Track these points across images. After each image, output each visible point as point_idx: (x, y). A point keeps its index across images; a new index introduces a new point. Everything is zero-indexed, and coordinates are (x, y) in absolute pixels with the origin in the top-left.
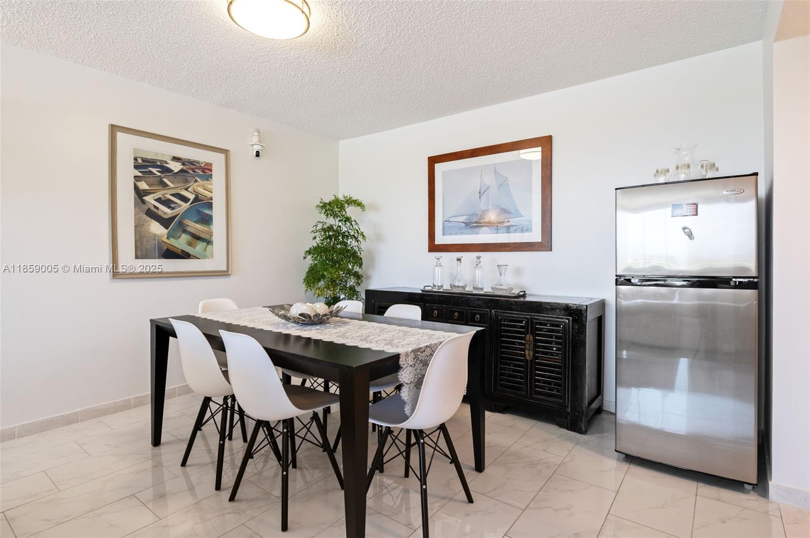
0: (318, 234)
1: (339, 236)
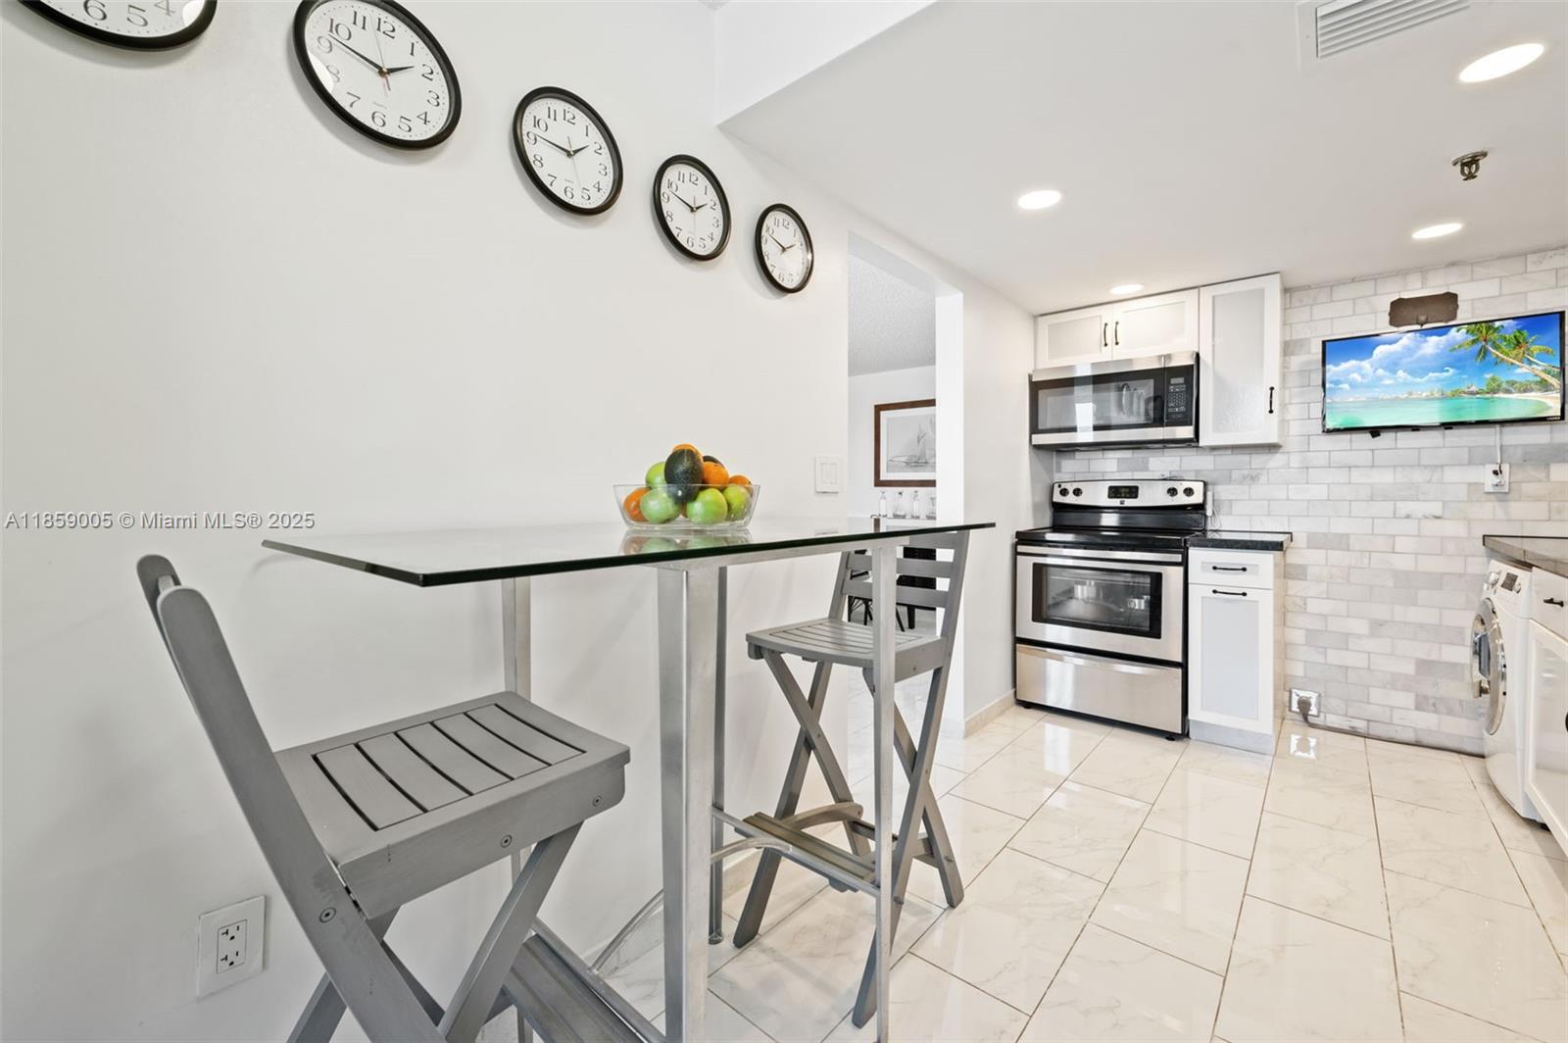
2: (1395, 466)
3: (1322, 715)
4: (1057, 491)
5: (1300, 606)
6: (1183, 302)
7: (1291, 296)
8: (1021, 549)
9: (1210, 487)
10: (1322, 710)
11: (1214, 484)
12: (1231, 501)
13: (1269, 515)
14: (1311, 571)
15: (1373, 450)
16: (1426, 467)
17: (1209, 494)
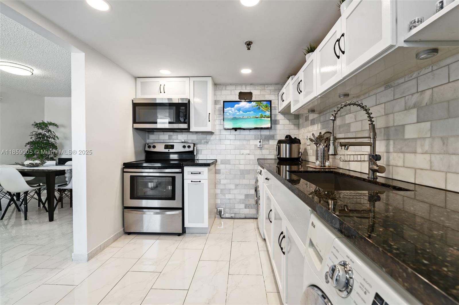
0: (33, 136)
1: (45, 137)
2: (240, 140)
3: (225, 214)
4: (147, 146)
5: (219, 182)
6: (185, 81)
7: (216, 87)
8: (125, 170)
9: (196, 145)
10: (225, 213)
11: (197, 144)
12: (201, 150)
13: (211, 154)
14: (222, 171)
15: (235, 135)
16: (246, 140)
17: (195, 148)
